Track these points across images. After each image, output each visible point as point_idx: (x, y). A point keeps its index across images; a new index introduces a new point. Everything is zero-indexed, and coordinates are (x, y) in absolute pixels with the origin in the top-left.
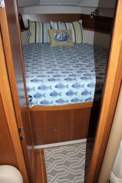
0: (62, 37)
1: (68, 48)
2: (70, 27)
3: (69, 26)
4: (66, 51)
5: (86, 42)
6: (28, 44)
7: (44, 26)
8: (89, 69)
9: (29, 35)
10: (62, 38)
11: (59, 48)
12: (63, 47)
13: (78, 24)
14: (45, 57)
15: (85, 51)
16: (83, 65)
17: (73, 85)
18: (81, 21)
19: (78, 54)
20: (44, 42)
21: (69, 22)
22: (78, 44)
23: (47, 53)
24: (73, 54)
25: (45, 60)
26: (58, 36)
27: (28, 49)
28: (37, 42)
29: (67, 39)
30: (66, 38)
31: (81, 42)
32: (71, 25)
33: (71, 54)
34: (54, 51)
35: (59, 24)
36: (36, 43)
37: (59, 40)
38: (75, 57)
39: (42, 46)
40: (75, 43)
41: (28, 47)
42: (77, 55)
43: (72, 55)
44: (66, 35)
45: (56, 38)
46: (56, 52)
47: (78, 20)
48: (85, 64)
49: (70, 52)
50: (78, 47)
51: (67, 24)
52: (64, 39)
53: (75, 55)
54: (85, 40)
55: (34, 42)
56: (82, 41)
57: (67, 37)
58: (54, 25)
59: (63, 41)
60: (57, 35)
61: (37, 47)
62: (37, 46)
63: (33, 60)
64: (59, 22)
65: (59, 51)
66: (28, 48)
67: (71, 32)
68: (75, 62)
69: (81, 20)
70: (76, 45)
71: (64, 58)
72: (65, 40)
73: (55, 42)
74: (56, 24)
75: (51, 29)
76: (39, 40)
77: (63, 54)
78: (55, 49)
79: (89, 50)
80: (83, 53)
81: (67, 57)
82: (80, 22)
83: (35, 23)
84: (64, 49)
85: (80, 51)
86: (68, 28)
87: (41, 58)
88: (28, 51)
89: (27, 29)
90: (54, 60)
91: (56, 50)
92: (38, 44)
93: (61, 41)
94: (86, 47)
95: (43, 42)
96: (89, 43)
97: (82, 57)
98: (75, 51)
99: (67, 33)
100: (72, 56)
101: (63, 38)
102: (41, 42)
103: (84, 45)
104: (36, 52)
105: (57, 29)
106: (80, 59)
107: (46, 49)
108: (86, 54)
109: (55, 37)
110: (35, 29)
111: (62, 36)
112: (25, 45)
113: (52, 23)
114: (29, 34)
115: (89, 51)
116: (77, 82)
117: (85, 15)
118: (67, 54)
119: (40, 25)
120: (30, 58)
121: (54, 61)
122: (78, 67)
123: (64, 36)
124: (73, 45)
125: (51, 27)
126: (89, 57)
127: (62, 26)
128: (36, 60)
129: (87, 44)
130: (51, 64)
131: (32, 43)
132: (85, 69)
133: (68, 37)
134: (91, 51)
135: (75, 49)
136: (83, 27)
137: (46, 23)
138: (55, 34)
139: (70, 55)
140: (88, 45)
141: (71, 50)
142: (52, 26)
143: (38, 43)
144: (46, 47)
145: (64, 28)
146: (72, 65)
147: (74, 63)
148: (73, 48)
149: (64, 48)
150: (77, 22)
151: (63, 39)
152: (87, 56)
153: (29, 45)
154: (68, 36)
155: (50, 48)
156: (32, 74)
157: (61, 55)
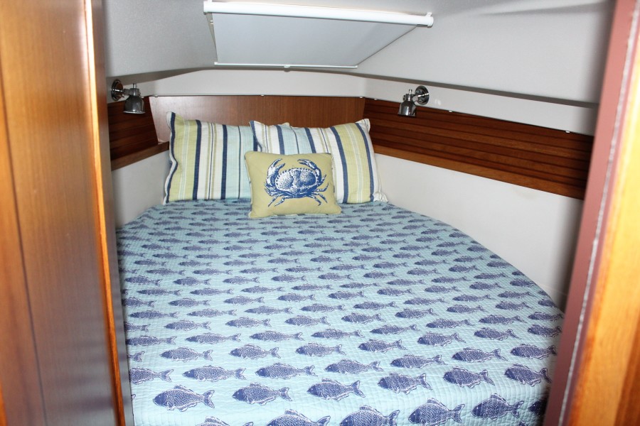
0: (295, 181)
1: (321, 222)
2: (326, 145)
3: (323, 138)
4: (311, 239)
5: (385, 200)
6: (164, 203)
7: (229, 137)
8: (412, 327)
9: (172, 168)
10: (295, 186)
11: (286, 223)
12: (301, 218)
13: (354, 135)
14: (227, 264)
15: (384, 236)
16: (383, 306)
17: (349, 418)
18: (365, 124)
19: (359, 252)
20: (228, 195)
21: (322, 124)
22: (357, 207)
23: (235, 248)
24: (339, 251)
25: (227, 281)
26: (283, 178)
27: (161, 228)
28: (201, 195)
29: (315, 187)
30: (311, 186)
31: (369, 199)
32: (332, 137)
33: (333, 251)
34: (265, 237)
35: (284, 133)
36: (195, 198)
37: (285, 193)
38: (348, 267)
39: (219, 215)
40: (345, 202)
41: (166, 217)
42: (356, 258)
43: (337, 255)
44: (313, 176)
45: (274, 185)
46: (273, 240)
47: (353, 119)
48: (391, 305)
49: (326, 242)
50: (356, 221)
51: (313, 131)
52: (303, 188)
53: (347, 258)
54: (381, 192)
55: (190, 196)
56: (372, 196)
57: (314, 182)
58: (267, 134)
59: (300, 196)
60: (277, 173)
61: (199, 219)
62: (201, 213)
63: (178, 282)
64: (287, 124)
65: (283, 236)
66: (165, 223)
67: (331, 164)
68: (350, 290)
69: (364, 117)
70: (349, 211)
71: (305, 269)
72: (309, 193)
73: (271, 199)
74: (273, 131)
75: (255, 149)
76: (210, 188)
77: (300, 253)
78: (269, 228)
79: (400, 235)
80: (378, 250)
81: (316, 265)
82: (363, 127)
83: (196, 127)
84: (305, 227)
85: (366, 237)
86: (319, 149)
87: (211, 272)
88: (160, 234)
89: (166, 147)
90: (265, 280)
91: (274, 234)
92: (202, 205)
93: (291, 195)
94: (387, 219)
95: (223, 198)
96: (396, 204)
97: (377, 266)
98: (348, 238)
99: (316, 168)
100: (336, 263)
101: (301, 184)
102: (218, 195)
103: (378, 210)
104: (195, 241)
105: (276, 150)
106: (367, 276)
107: (233, 229)
108: (391, 253)
109: (269, 182)
110: (195, 148)
111: (298, 177)
112: (153, 208)
113: (258, 126)
114: (171, 164)
115: (401, 239)
116: (364, 403)
117: (378, 101)
118: (318, 252)
119: (213, 132)
120: (164, 272)
121: (266, 286)
122: (362, 319)
123: (303, 178)
124: (336, 210)
125: (256, 144)
126: (404, 264)
127: (295, 139)
128: (191, 281)
129: (390, 207)
130: (249, 306)
131: (179, 198)
132: (395, 330)
133: (320, 182)
134: (407, 238)
135: (348, 229)
136: (375, 142)
137: (237, 128)
138: (272, 171)
139: (328, 260)
140: (394, 213)
141: (332, 234)
142: (260, 140)
143: (206, 200)
144: (233, 219)
145: (305, 148)
146: (340, 307)
147: (347, 296)
148: (340, 226)
149: (306, 222)
150: (354, 124)
151: (299, 190)
152: (397, 261)
153: (170, 209)
154: (320, 177)
155: (252, 224)
156: (165, 360)
157: (293, 257)
